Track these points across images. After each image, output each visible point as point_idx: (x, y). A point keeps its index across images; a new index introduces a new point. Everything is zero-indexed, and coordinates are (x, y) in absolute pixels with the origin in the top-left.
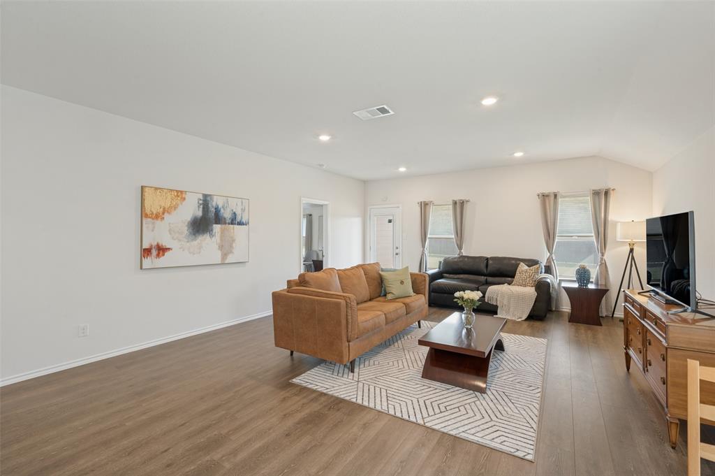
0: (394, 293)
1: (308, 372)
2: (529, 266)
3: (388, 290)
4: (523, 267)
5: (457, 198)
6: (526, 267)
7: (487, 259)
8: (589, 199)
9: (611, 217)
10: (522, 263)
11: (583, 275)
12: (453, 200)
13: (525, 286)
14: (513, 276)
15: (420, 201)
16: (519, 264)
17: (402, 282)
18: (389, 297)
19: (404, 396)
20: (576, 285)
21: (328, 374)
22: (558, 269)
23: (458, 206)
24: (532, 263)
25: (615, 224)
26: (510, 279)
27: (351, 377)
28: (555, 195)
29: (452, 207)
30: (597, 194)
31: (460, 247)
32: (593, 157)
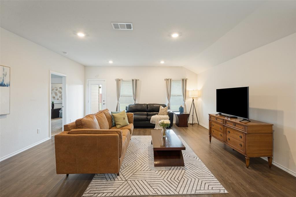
0: (121, 124)
1: (90, 185)
2: (164, 107)
3: (117, 123)
4: (161, 108)
5: (134, 78)
6: (163, 108)
7: (147, 105)
8: (181, 82)
9: (187, 89)
10: (161, 106)
11: (181, 109)
12: (132, 79)
13: (164, 115)
14: (158, 111)
15: (116, 78)
16: (160, 107)
17: (124, 119)
18: (118, 126)
19: (156, 181)
20: (179, 113)
21: (104, 181)
22: (171, 107)
23: (134, 81)
24: (164, 106)
25: (189, 91)
26: (157, 112)
27: (120, 179)
28: (171, 80)
29: (131, 82)
30: (183, 80)
31: (135, 100)
32: (182, 67)
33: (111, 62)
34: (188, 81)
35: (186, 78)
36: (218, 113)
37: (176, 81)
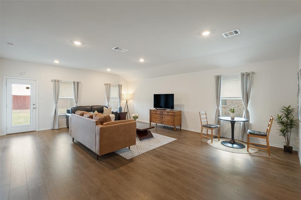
5: (76, 80)
7: (91, 107)
12: (74, 81)
16: (103, 108)
23: (76, 84)
24: (107, 107)
28: (110, 85)
29: (73, 84)
30: (119, 86)
31: (76, 103)
32: (117, 75)
33: (57, 62)
34: (122, 86)
35: (121, 84)
36: (155, 108)
37: (114, 86)
